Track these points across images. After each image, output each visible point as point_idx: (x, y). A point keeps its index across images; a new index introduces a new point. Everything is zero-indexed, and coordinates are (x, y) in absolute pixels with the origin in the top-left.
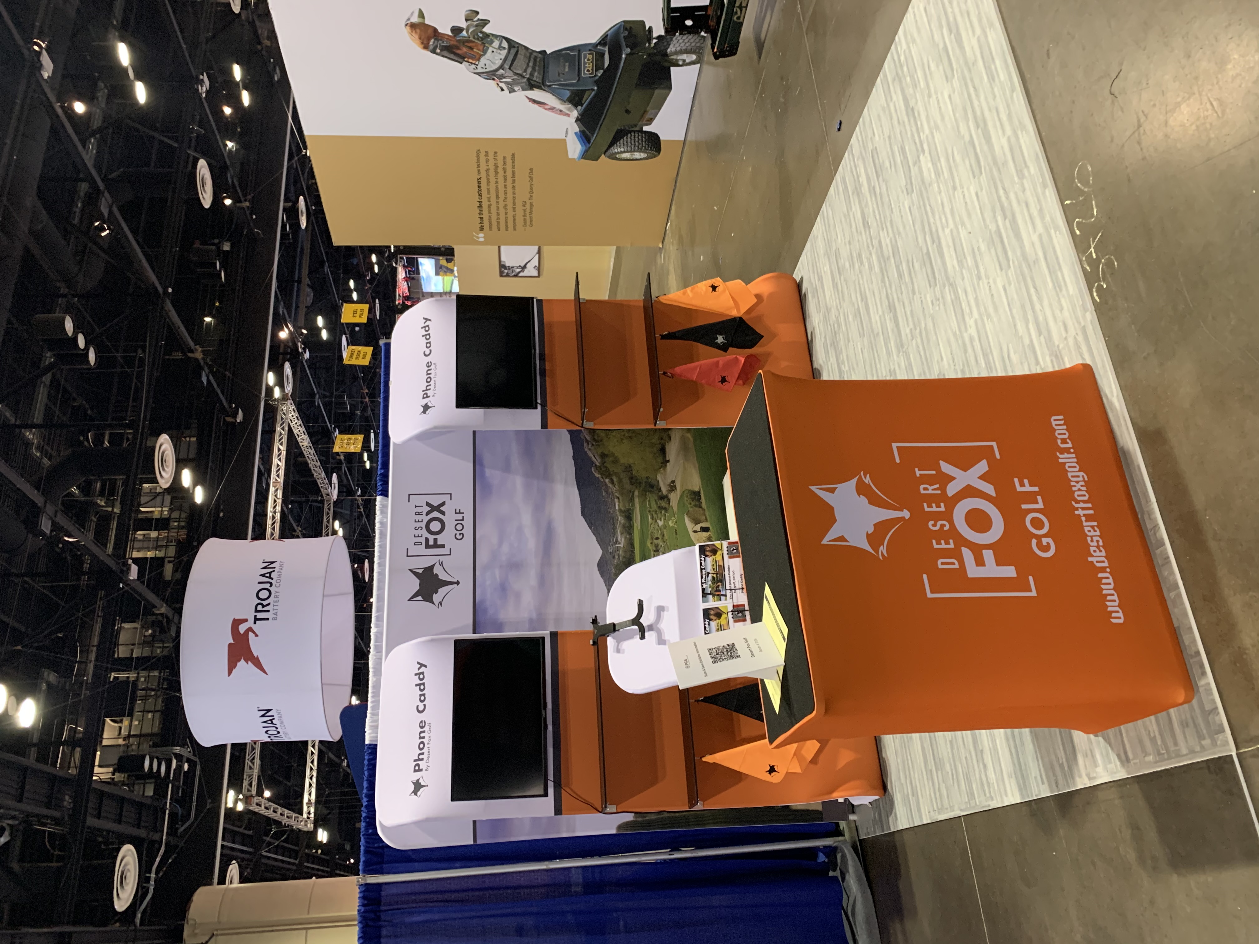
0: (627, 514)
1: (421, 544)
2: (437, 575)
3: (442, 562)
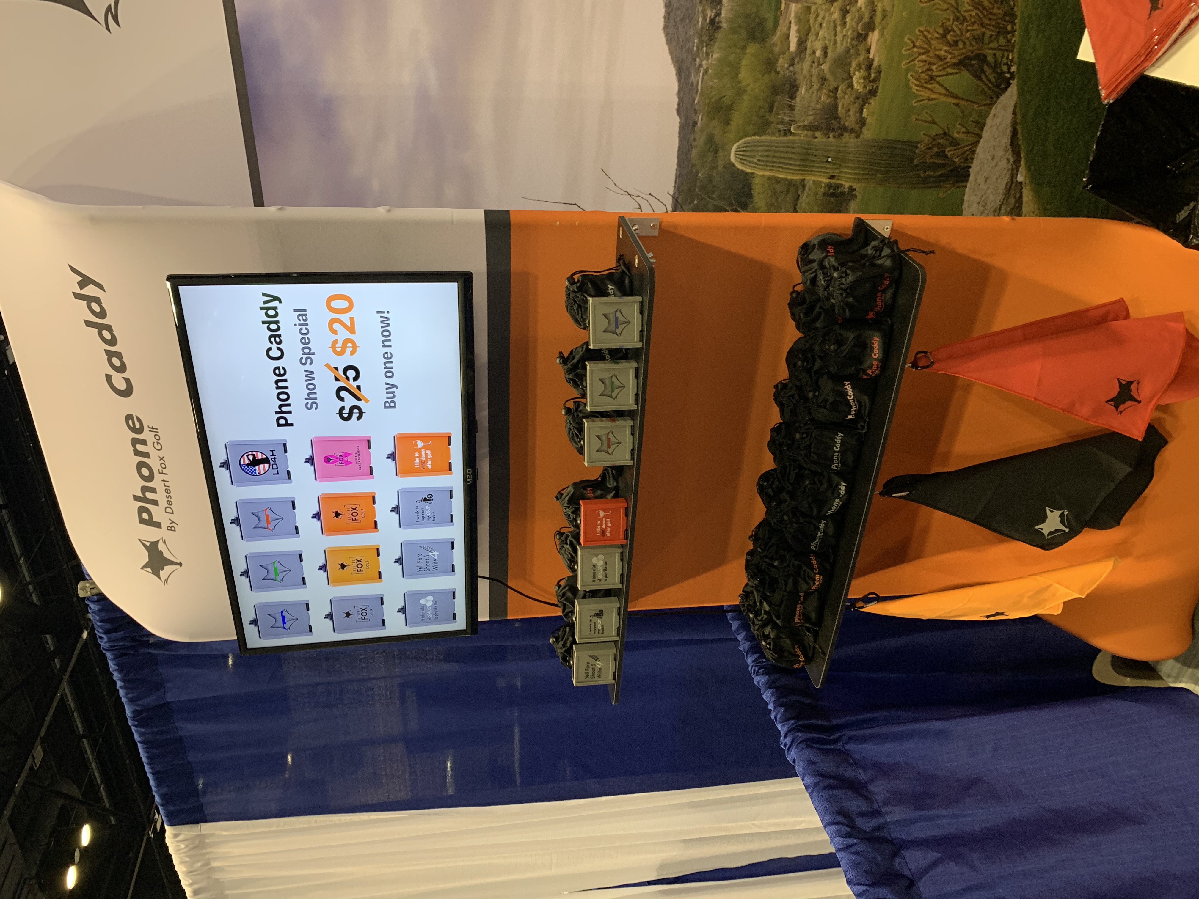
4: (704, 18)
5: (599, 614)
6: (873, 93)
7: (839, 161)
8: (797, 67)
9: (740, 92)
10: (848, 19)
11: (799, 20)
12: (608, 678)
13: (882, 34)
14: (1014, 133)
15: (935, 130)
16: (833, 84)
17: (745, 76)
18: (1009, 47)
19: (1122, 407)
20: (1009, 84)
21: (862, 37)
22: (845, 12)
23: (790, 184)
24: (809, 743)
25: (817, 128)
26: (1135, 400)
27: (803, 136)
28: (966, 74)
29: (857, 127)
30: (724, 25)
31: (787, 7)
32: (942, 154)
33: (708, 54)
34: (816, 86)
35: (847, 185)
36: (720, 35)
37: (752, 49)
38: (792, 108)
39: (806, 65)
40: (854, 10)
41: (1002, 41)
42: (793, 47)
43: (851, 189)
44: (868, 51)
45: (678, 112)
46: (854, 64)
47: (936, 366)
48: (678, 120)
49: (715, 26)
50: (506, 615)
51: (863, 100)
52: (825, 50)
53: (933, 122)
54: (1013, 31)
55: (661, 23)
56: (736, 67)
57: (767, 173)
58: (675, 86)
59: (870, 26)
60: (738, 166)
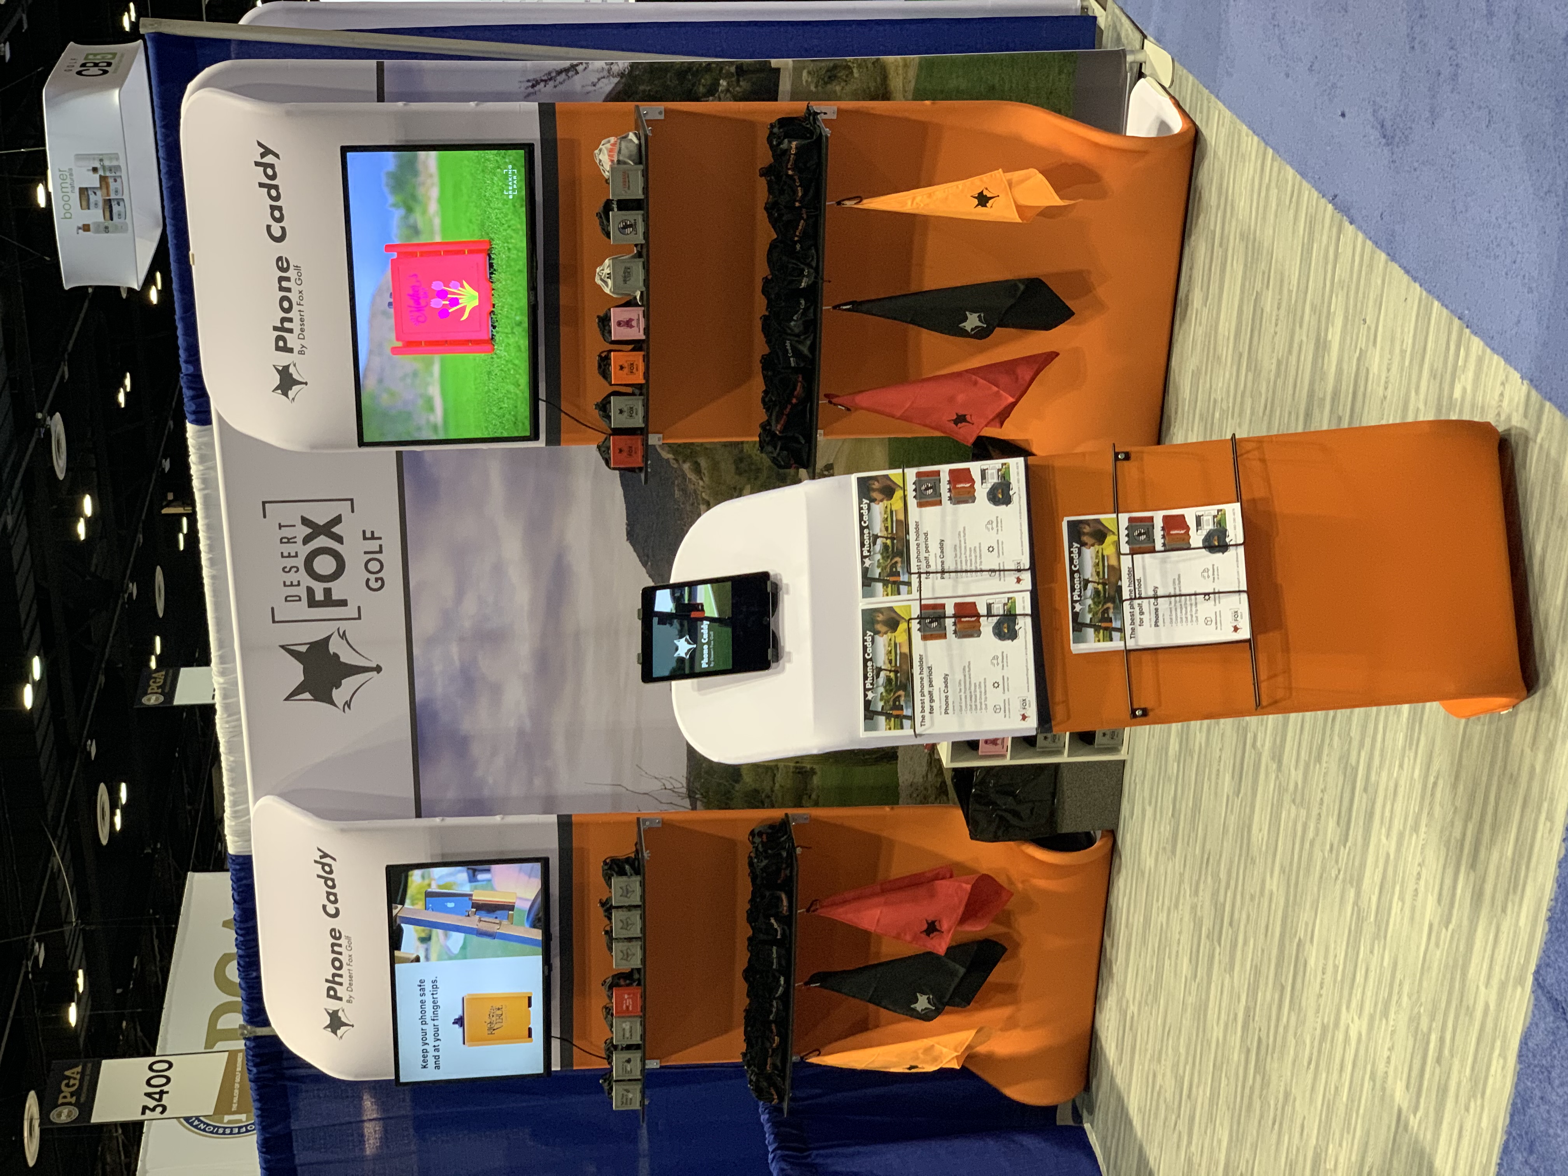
1: (300, 600)
2: (336, 656)
3: (344, 632)
5: (629, 1061)
12: (636, 1106)
19: (931, 935)
24: (783, 1158)
26: (938, 931)
35: (809, 766)
43: (812, 769)
47: (819, 911)
50: (572, 1066)
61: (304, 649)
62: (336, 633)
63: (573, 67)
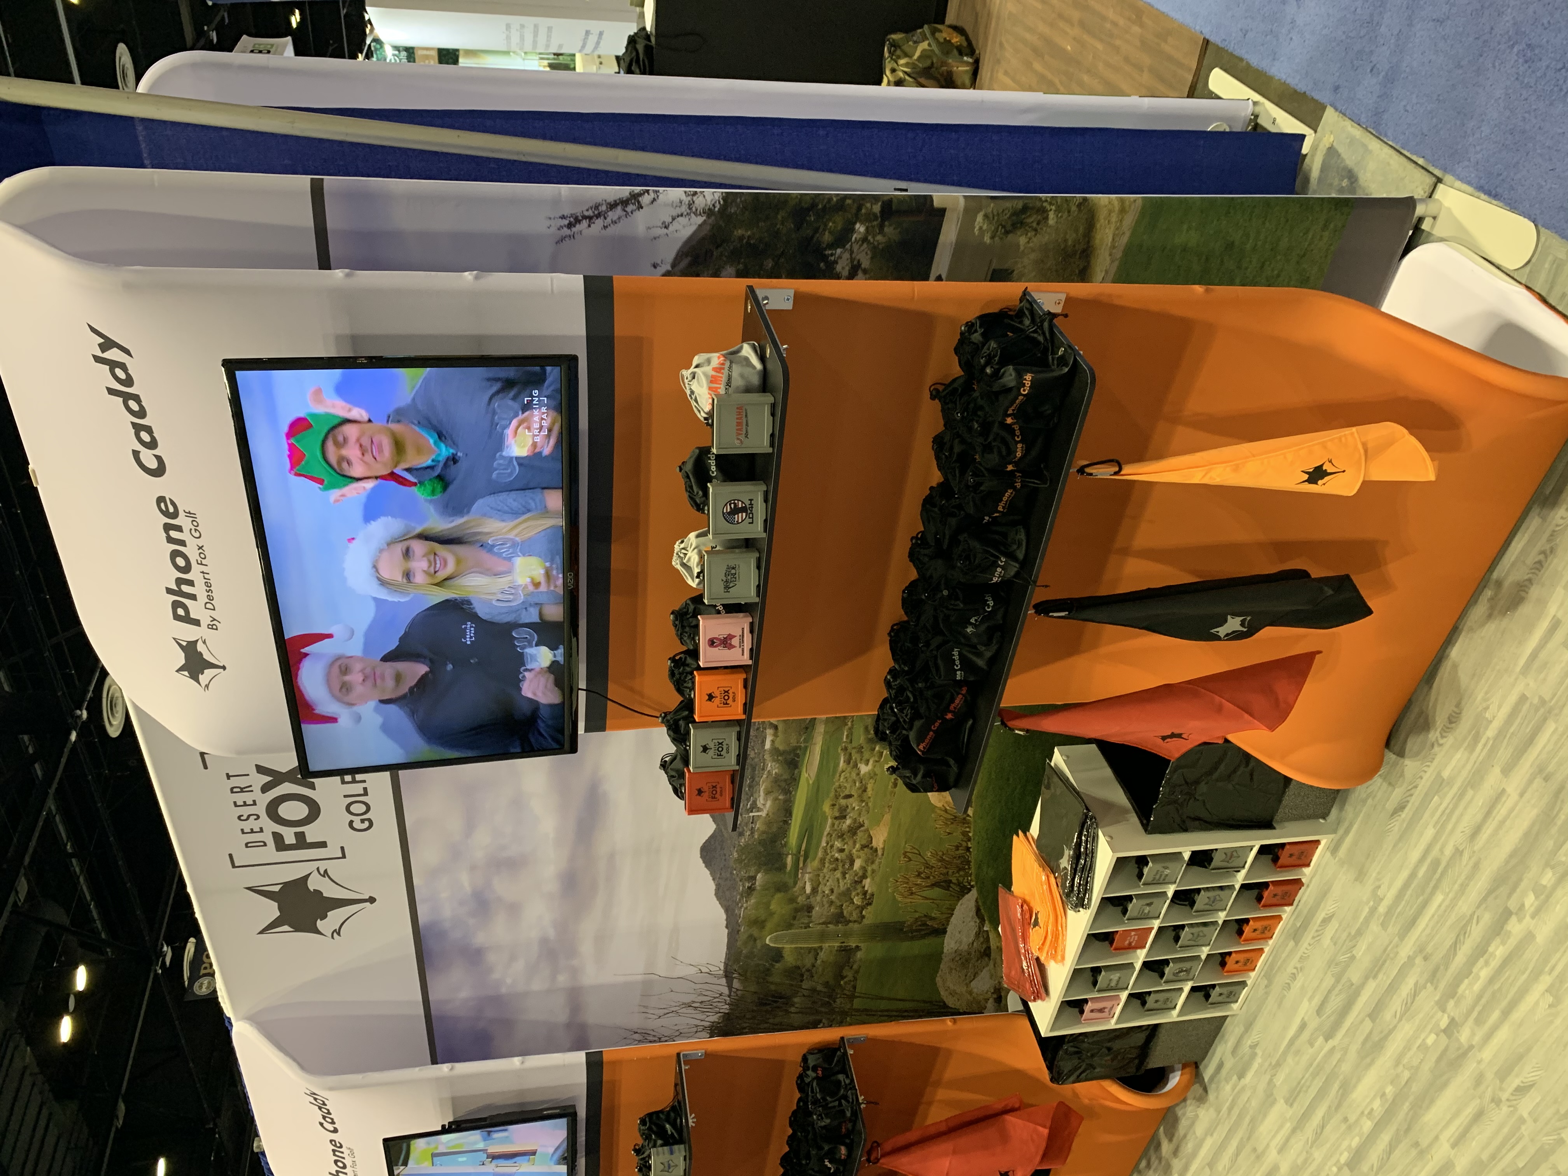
0: (789, 757)
1: (265, 845)
2: (318, 893)
3: (326, 871)
4: (744, 886)
6: (870, 904)
7: (847, 935)
8: (812, 899)
9: (772, 914)
10: (847, 876)
11: (811, 880)
13: (873, 879)
14: (978, 911)
15: (917, 915)
16: (839, 904)
17: (773, 907)
18: (968, 875)
20: (970, 890)
21: (859, 882)
22: (844, 874)
23: (810, 950)
25: (829, 923)
27: (819, 927)
28: (937, 889)
29: (859, 920)
30: (758, 888)
31: (803, 876)
32: (925, 924)
33: (747, 901)
34: (827, 906)
35: (854, 945)
36: (755, 893)
37: (779, 896)
38: (810, 917)
39: (818, 898)
40: (851, 872)
41: (962, 873)
42: (808, 889)
43: (857, 947)
44: (864, 887)
45: (727, 927)
46: (853, 894)
48: (726, 931)
49: (751, 889)
51: (862, 908)
52: (832, 891)
53: (916, 911)
54: (969, 868)
55: (714, 892)
56: (768, 905)
57: (793, 946)
58: (724, 916)
59: (864, 877)
60: (772, 945)
61: (277, 889)
62: (316, 871)
63: (635, 197)
